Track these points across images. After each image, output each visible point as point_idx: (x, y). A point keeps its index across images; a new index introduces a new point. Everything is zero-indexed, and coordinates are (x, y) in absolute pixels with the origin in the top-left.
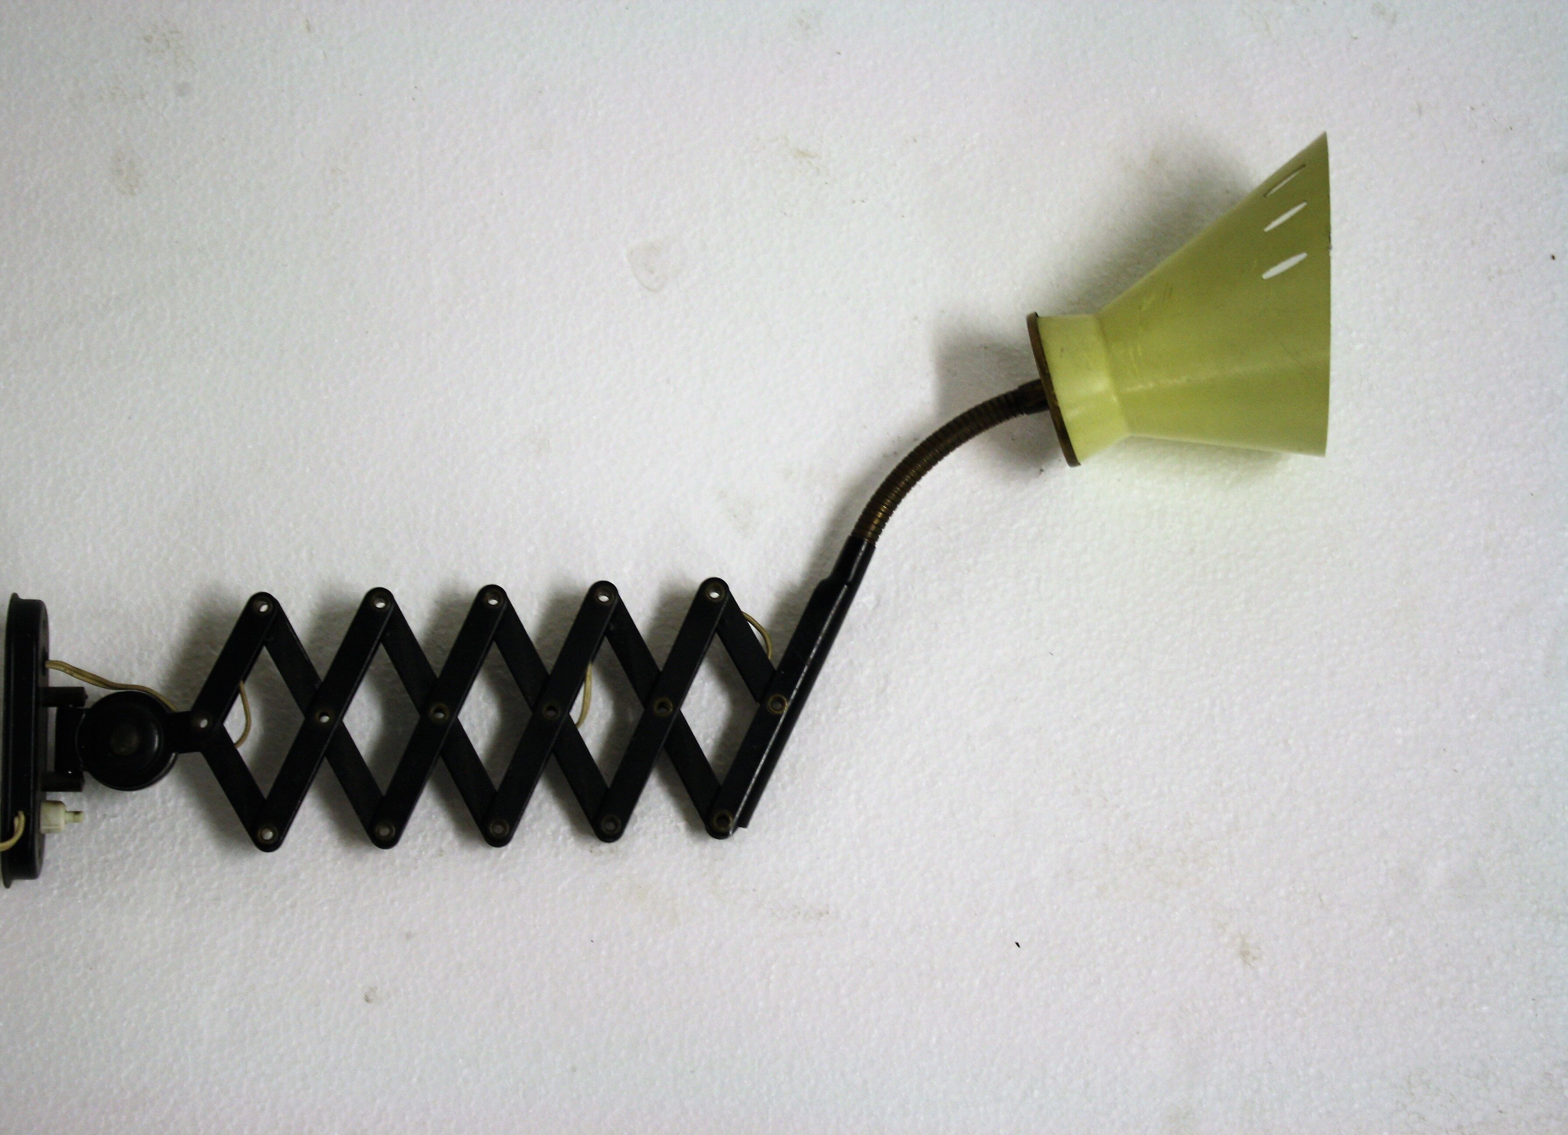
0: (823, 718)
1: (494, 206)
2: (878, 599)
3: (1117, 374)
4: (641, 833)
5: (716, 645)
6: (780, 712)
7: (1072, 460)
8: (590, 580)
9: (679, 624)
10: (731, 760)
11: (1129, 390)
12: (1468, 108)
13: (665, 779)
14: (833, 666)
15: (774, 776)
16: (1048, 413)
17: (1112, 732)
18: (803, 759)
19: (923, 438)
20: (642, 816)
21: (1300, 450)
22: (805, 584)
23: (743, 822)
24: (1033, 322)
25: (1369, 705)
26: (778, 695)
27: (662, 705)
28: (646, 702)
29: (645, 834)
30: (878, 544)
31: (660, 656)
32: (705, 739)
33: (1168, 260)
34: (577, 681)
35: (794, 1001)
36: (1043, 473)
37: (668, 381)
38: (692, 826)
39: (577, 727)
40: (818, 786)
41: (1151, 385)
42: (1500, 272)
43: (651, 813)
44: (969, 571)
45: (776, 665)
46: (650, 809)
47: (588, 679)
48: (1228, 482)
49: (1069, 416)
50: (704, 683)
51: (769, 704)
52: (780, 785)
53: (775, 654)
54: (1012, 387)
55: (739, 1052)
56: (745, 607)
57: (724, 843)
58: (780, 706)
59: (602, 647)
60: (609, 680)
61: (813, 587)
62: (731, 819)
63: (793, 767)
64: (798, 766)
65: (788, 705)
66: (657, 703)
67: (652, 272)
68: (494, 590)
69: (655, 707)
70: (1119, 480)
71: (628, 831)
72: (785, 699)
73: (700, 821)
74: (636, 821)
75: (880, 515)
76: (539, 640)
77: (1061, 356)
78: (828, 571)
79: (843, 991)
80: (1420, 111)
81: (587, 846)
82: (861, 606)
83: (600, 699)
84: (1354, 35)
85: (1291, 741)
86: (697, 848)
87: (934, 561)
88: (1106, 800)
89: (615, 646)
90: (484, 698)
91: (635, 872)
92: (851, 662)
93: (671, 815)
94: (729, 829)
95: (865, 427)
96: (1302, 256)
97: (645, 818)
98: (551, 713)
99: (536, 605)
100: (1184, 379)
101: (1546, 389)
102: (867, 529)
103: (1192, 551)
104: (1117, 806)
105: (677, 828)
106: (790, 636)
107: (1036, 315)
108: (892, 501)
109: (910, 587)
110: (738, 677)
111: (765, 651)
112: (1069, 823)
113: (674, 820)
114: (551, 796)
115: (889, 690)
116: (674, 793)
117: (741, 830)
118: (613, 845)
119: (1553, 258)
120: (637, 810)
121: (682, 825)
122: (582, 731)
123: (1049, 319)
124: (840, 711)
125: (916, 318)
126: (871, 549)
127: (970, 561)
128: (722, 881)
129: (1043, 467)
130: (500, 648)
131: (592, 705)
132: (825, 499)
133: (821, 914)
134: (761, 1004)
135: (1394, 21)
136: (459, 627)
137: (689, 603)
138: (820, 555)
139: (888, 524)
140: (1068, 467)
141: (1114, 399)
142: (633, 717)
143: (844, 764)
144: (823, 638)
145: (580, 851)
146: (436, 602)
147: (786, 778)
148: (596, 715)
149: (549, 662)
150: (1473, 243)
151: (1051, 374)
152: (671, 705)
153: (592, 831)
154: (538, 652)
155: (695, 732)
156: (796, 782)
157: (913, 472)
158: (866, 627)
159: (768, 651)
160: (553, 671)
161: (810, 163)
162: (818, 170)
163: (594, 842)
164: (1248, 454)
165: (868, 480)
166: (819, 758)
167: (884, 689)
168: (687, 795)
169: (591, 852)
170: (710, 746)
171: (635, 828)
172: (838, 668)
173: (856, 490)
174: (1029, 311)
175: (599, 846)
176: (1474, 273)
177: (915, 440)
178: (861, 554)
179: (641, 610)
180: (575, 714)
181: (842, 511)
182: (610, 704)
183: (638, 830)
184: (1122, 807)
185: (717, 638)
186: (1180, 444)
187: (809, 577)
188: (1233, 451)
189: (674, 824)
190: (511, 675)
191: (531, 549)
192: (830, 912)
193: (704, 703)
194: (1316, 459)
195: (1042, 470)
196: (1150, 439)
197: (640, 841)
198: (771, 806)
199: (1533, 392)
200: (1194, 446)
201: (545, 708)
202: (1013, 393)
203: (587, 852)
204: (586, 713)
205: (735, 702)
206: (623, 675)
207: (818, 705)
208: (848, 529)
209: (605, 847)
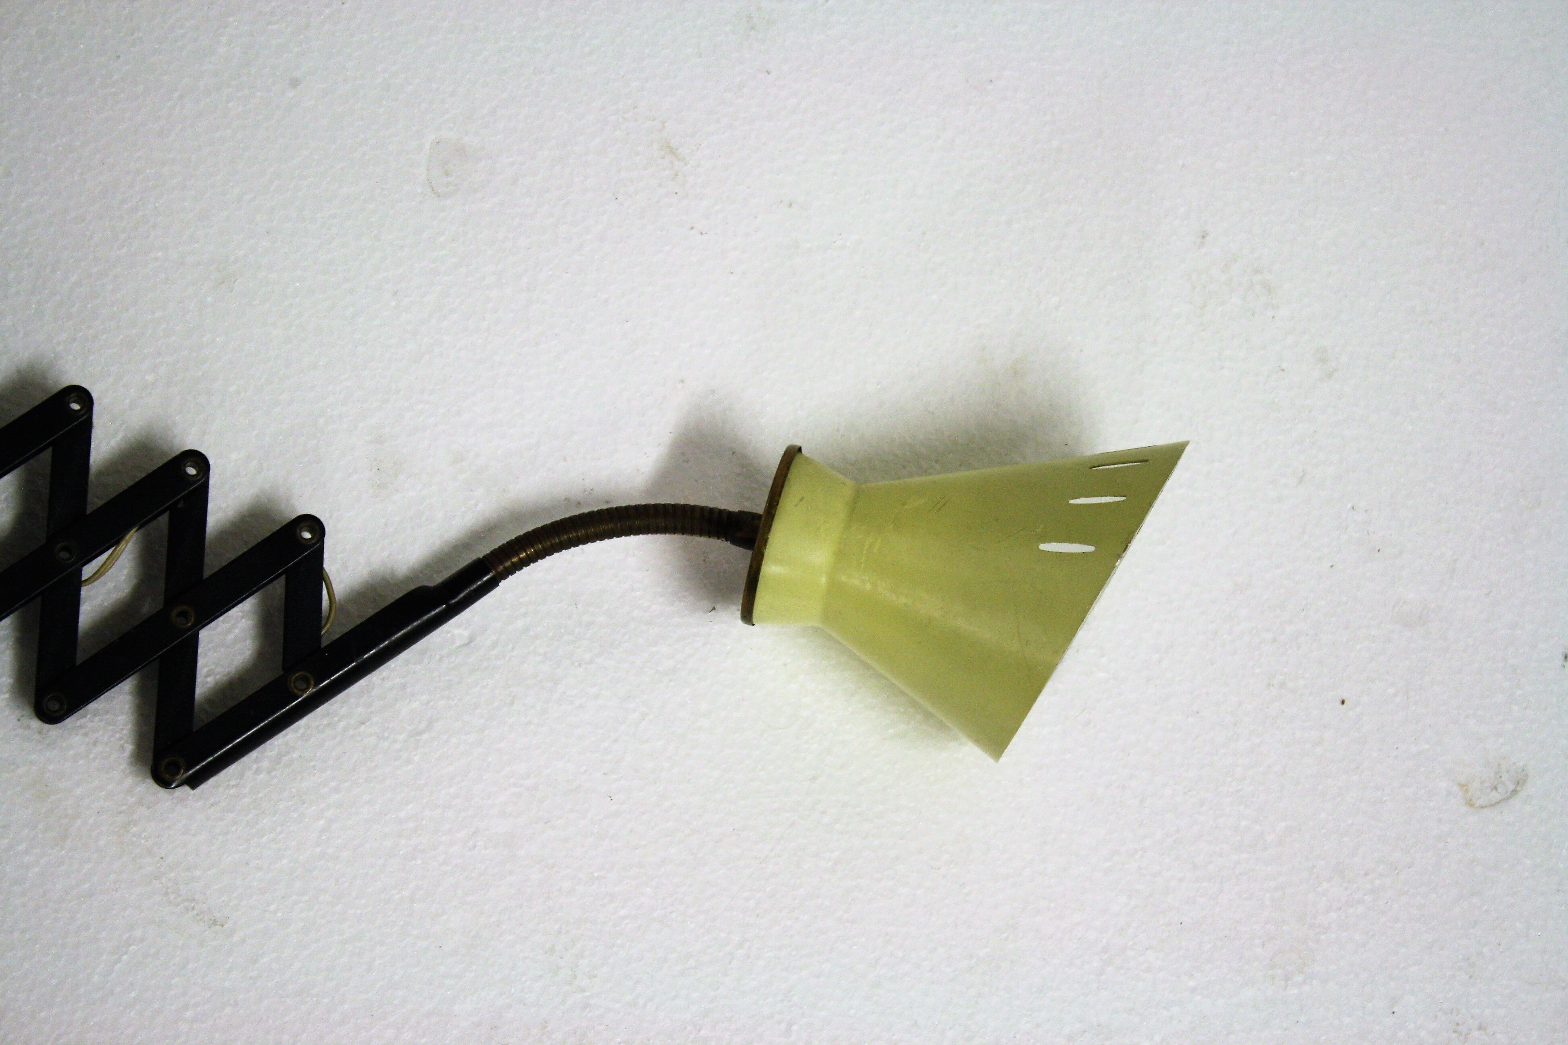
0: (342, 724)
1: (328, 11)
2: (471, 639)
3: (841, 556)
4: (84, 730)
5: (278, 587)
6: (300, 693)
7: (747, 615)
8: (191, 443)
9: (253, 542)
10: (219, 711)
11: (843, 578)
12: (1349, 505)
13: (141, 692)
14: (383, 679)
15: (254, 754)
16: (750, 553)
17: (623, 912)
18: (296, 755)
19: (614, 505)
20: (95, 715)
21: (977, 741)
22: (407, 579)
23: (194, 782)
24: (792, 455)
25: (895, 1037)
26: (309, 675)
27: (183, 614)
28: (170, 601)
29: (86, 734)
30: (503, 584)
31: (212, 564)
32: (208, 675)
33: (963, 474)
34: (113, 539)
35: (133, 995)
36: (713, 612)
37: (395, 294)
38: (139, 756)
39: (83, 584)
40: (294, 790)
41: (868, 587)
42: (1283, 685)
43: (106, 717)
44: (580, 665)
45: (325, 643)
46: (107, 712)
47: (122, 545)
48: (891, 731)
49: (770, 569)
50: (242, 618)
51: (293, 679)
52: (255, 767)
53: (331, 632)
54: (734, 508)
55: (43, 1014)
56: (330, 565)
57: (162, 792)
58: (304, 686)
59: (160, 518)
60: (146, 557)
61: (412, 587)
62: (182, 771)
63: (280, 756)
64: (286, 759)
65: (312, 690)
66: (179, 609)
67: (447, 174)
68: (84, 396)
69: (174, 613)
70: (785, 665)
71: (70, 722)
72: (312, 682)
73: (150, 755)
74: (84, 716)
75: (523, 555)
76: (100, 473)
77: (796, 506)
78: (438, 579)
79: (188, 1014)
80: (1301, 480)
81: (18, 713)
82: (449, 635)
83: (125, 572)
84: (1284, 365)
85: (795, 1028)
86: (130, 780)
87: (550, 635)
88: (575, 977)
89: (172, 524)
90: (6, 499)
91: (51, 767)
92: (404, 687)
93: (125, 732)
94: (174, 781)
95: (565, 460)
96: (1090, 549)
97: (97, 719)
98: (64, 555)
99: (120, 436)
100: (903, 600)
101: (1257, 827)
102: (501, 563)
103: (814, 778)
104: (583, 990)
105: (122, 747)
106: (358, 621)
107: (800, 450)
108: (543, 547)
109: (510, 646)
110: (280, 631)
111: (323, 623)
112: (524, 979)
113: (125, 738)
114: (13, 639)
115: (425, 736)
116: (141, 712)
117: (186, 788)
118: (47, 726)
119: (1343, 702)
120: (93, 706)
121: (129, 748)
122: (84, 591)
123: (809, 461)
124: (362, 728)
125: (682, 381)
126: (492, 584)
127: (588, 656)
128: (135, 830)
129: (718, 607)
130: (53, 457)
131: (112, 571)
132: (481, 506)
133: (215, 922)
134: (96, 979)
135: (1330, 376)
136: (26, 410)
137: (276, 528)
138: (439, 560)
139: (525, 569)
140: (740, 622)
141: (824, 580)
142: (147, 609)
143: (333, 784)
144: (389, 643)
145: (7, 713)
146: (19, 372)
147: (265, 764)
148: (111, 585)
149: (95, 500)
150: (1274, 640)
151: (776, 517)
152: (193, 619)
153: (33, 701)
154: (90, 484)
155: (201, 662)
156: (273, 774)
157: (582, 532)
158: (441, 660)
159: (325, 625)
160: (91, 514)
161: (672, 163)
162: (676, 175)
163: (28, 711)
164: (928, 716)
165: (534, 513)
166: (312, 763)
167: (420, 733)
168: (153, 720)
169: (19, 720)
170: (208, 685)
171: (79, 723)
172: (388, 684)
173: (516, 516)
174: (797, 443)
175: (31, 719)
176: (1258, 671)
177: (607, 502)
178: (479, 583)
179: (224, 505)
180: (88, 571)
181: (489, 529)
182: (134, 581)
183: (81, 727)
184: (587, 994)
185: (282, 580)
186: (867, 667)
187: (417, 573)
188: (914, 704)
189: (122, 742)
190: (48, 491)
191: (150, 378)
192: (226, 926)
193: (230, 637)
194: (991, 761)
195: (714, 609)
196: (840, 643)
197: (76, 739)
198: (233, 782)
199: (1244, 823)
200: (878, 676)
201: (59, 546)
202: (730, 514)
203: (13, 718)
204: (101, 575)
205: (261, 656)
206: (163, 560)
207: (344, 710)
208: (483, 550)
209: (36, 724)
